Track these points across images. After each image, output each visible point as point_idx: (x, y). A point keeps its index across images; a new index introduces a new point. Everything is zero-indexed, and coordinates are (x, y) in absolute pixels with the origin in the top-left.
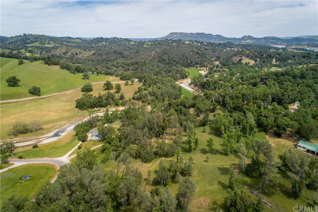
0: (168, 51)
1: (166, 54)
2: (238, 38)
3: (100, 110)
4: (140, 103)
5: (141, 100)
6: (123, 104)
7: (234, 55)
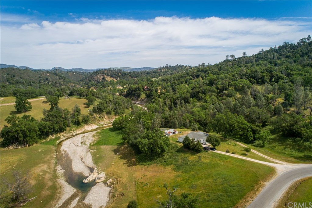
1: (14, 76)
3: (59, 137)
4: (106, 116)
5: (103, 112)
6: (86, 121)
7: (95, 75)
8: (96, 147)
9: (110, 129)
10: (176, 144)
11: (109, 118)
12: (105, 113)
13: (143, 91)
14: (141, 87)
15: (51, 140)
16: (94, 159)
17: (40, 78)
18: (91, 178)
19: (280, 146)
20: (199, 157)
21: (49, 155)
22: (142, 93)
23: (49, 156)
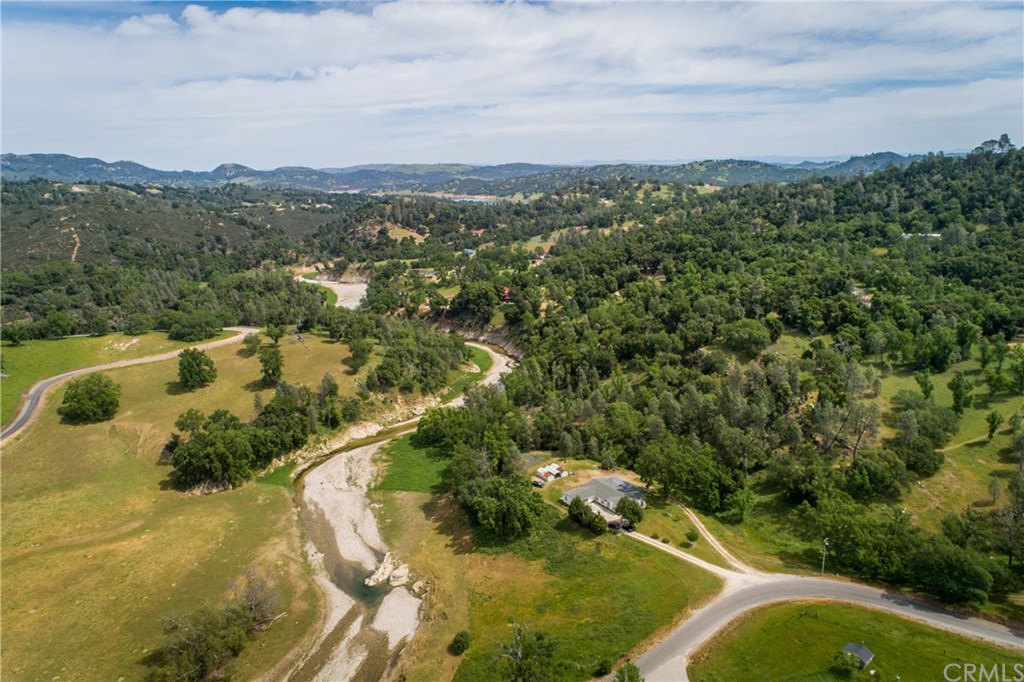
0: (125, 222)
1: (127, 234)
2: (199, 171)
3: (293, 460)
4: (399, 397)
5: (392, 385)
6: (352, 416)
7: (356, 221)
8: (384, 496)
9: (412, 437)
10: (556, 509)
11: (407, 402)
12: (396, 390)
13: (498, 304)
14: (492, 294)
15: (277, 471)
16: (382, 529)
17: (198, 235)
18: (379, 577)
19: (773, 523)
20: (599, 544)
21: (283, 513)
22: (496, 310)
23: (284, 518)
